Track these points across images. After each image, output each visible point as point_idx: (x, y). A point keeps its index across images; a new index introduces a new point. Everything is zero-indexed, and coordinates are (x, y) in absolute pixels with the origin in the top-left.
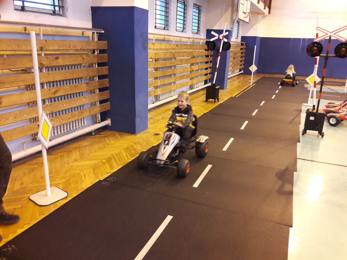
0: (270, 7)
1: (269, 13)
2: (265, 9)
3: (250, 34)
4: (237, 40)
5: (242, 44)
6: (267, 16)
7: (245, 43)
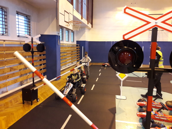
0: (92, 24)
1: (92, 27)
2: (88, 24)
3: (82, 39)
4: (73, 43)
5: (77, 46)
6: (91, 29)
7: (79, 45)
